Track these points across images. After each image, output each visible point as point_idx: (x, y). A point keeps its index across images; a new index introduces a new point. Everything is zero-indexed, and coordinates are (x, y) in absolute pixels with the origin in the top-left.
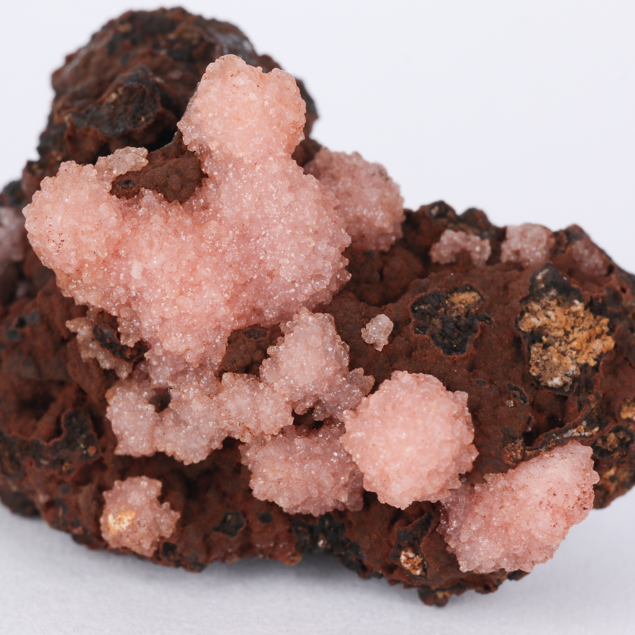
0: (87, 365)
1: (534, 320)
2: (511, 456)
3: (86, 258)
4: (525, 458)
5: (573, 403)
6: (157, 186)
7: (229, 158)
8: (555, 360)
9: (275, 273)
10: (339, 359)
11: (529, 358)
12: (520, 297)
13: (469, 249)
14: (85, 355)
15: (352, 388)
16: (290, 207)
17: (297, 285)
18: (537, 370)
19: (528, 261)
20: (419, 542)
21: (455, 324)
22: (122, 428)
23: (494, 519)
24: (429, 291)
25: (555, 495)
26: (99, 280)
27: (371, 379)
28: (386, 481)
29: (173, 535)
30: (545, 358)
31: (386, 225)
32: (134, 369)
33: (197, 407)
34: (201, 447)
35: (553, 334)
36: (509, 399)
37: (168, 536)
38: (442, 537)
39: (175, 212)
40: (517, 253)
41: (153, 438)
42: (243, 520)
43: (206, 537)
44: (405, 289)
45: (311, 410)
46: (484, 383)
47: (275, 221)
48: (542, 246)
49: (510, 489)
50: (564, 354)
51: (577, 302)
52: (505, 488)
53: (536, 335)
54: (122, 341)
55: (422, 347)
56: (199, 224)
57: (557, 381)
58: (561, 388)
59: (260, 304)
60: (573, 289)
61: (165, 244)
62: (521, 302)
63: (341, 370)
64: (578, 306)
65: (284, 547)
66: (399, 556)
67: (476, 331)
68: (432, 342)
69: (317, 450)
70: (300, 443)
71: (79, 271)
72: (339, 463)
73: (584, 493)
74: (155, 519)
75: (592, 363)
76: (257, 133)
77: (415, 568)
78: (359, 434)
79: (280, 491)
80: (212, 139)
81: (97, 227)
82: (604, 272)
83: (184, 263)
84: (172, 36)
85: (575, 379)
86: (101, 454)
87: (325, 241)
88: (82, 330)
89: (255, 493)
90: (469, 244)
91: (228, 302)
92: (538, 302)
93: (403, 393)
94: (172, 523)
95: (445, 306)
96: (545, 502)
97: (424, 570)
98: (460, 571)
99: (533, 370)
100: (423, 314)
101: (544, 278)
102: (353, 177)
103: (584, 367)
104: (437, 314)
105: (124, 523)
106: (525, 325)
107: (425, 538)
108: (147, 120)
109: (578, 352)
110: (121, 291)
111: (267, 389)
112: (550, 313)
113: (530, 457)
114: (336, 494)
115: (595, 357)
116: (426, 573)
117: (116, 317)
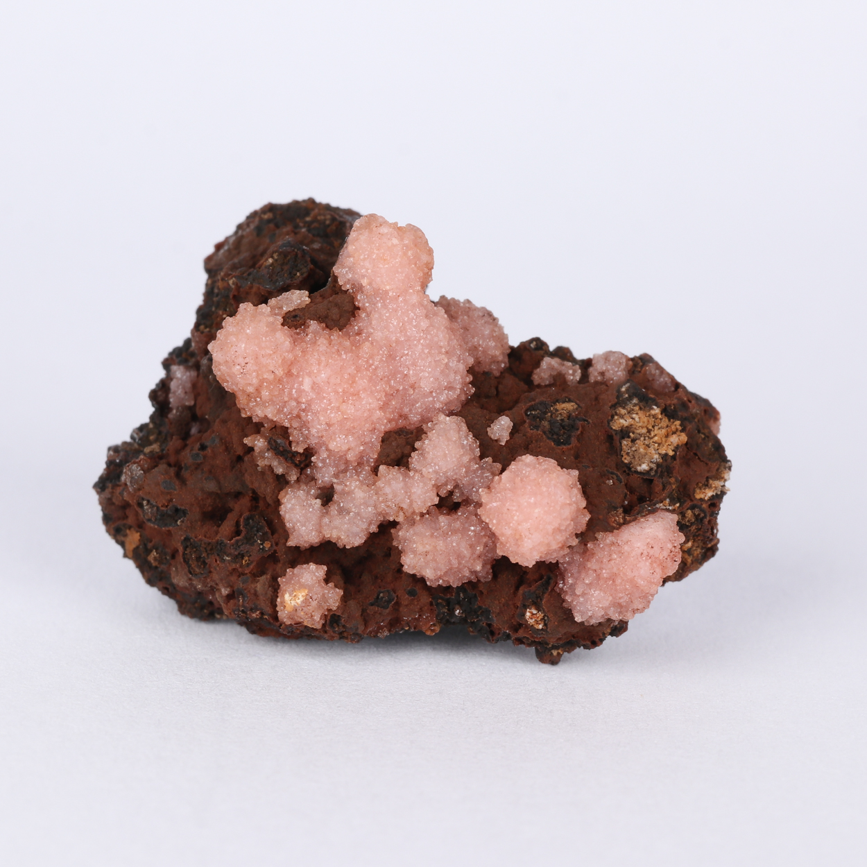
0: (263, 473)
1: (622, 421)
2: (615, 520)
3: (265, 376)
4: (626, 523)
5: (658, 485)
6: (319, 318)
7: (377, 292)
8: (642, 450)
9: (416, 385)
10: (472, 450)
11: (621, 450)
12: (610, 404)
13: (563, 372)
14: (261, 463)
15: (483, 473)
16: (426, 331)
17: (434, 394)
18: (628, 458)
19: (612, 380)
20: (541, 600)
21: (561, 425)
22: (295, 520)
23: (604, 571)
24: (537, 401)
25: (652, 547)
26: (275, 396)
27: (499, 466)
28: (518, 539)
29: (338, 607)
30: (633, 449)
31: (497, 353)
32: (301, 474)
33: (360, 494)
34: (361, 531)
35: (638, 431)
36: (609, 479)
37: (335, 608)
38: (559, 595)
39: (336, 335)
40: (602, 374)
41: (321, 526)
42: (394, 595)
43: (364, 611)
44: (516, 402)
45: (451, 493)
46: (589, 467)
47: (415, 342)
48: (622, 367)
49: (617, 544)
50: (648, 446)
51: (655, 407)
52: (613, 544)
53: (625, 433)
54: (293, 448)
55: (536, 441)
56: (357, 346)
57: (644, 467)
58: (648, 472)
59: (406, 410)
60: (651, 399)
61: (330, 361)
62: (610, 408)
63: (474, 458)
64: (656, 410)
65: (427, 617)
66: (524, 615)
67: (578, 429)
68: (544, 436)
69: (458, 525)
70: (443, 520)
71: (258, 390)
72: (475, 536)
73: (675, 547)
74: (324, 595)
75: (671, 453)
76: (400, 270)
77: (537, 623)
78: (495, 504)
79: (427, 563)
80: (363, 276)
81: (274, 351)
82: (673, 389)
83: (346, 376)
84: (308, 219)
85: (658, 465)
86: (275, 548)
87: (455, 359)
88: (259, 443)
89: (406, 568)
90: (564, 368)
91: (381, 408)
92: (624, 408)
93: (528, 469)
94: (338, 598)
95: (551, 412)
96: (645, 553)
97: (545, 625)
98: (576, 622)
99: (625, 459)
100: (534, 417)
101: (627, 390)
102: (469, 316)
103: (665, 456)
104: (545, 418)
105: (299, 599)
106: (615, 424)
107: (546, 595)
108: (302, 274)
109: (659, 444)
110: (294, 404)
111: (417, 474)
112: (634, 416)
113: (630, 522)
114: (472, 564)
115: (673, 448)
116: (547, 628)
117: (287, 428)
